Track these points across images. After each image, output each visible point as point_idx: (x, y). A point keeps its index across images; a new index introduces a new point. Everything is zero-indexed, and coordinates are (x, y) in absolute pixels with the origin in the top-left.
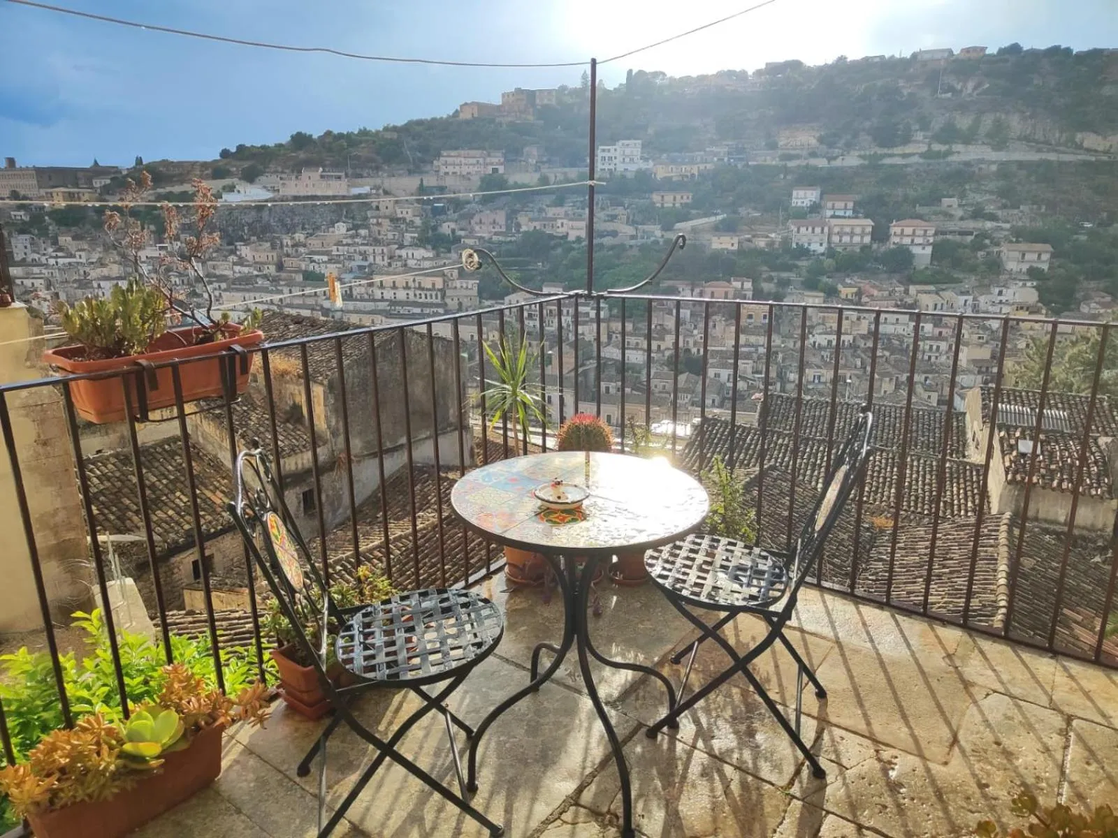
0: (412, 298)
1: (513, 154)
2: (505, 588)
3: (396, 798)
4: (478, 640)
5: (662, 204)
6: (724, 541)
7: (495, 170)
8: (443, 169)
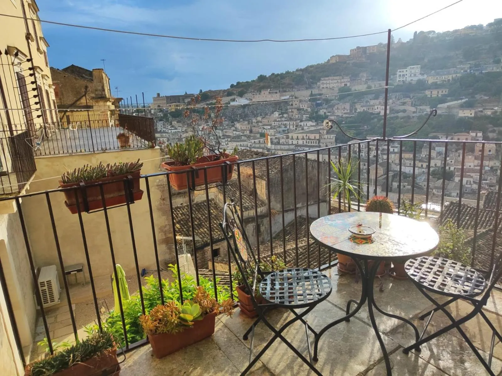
0: (305, 143)
1: (354, 77)
2: (337, 273)
3: (282, 357)
4: (320, 293)
5: (431, 96)
6: (450, 261)
7: (346, 85)
8: (322, 86)
